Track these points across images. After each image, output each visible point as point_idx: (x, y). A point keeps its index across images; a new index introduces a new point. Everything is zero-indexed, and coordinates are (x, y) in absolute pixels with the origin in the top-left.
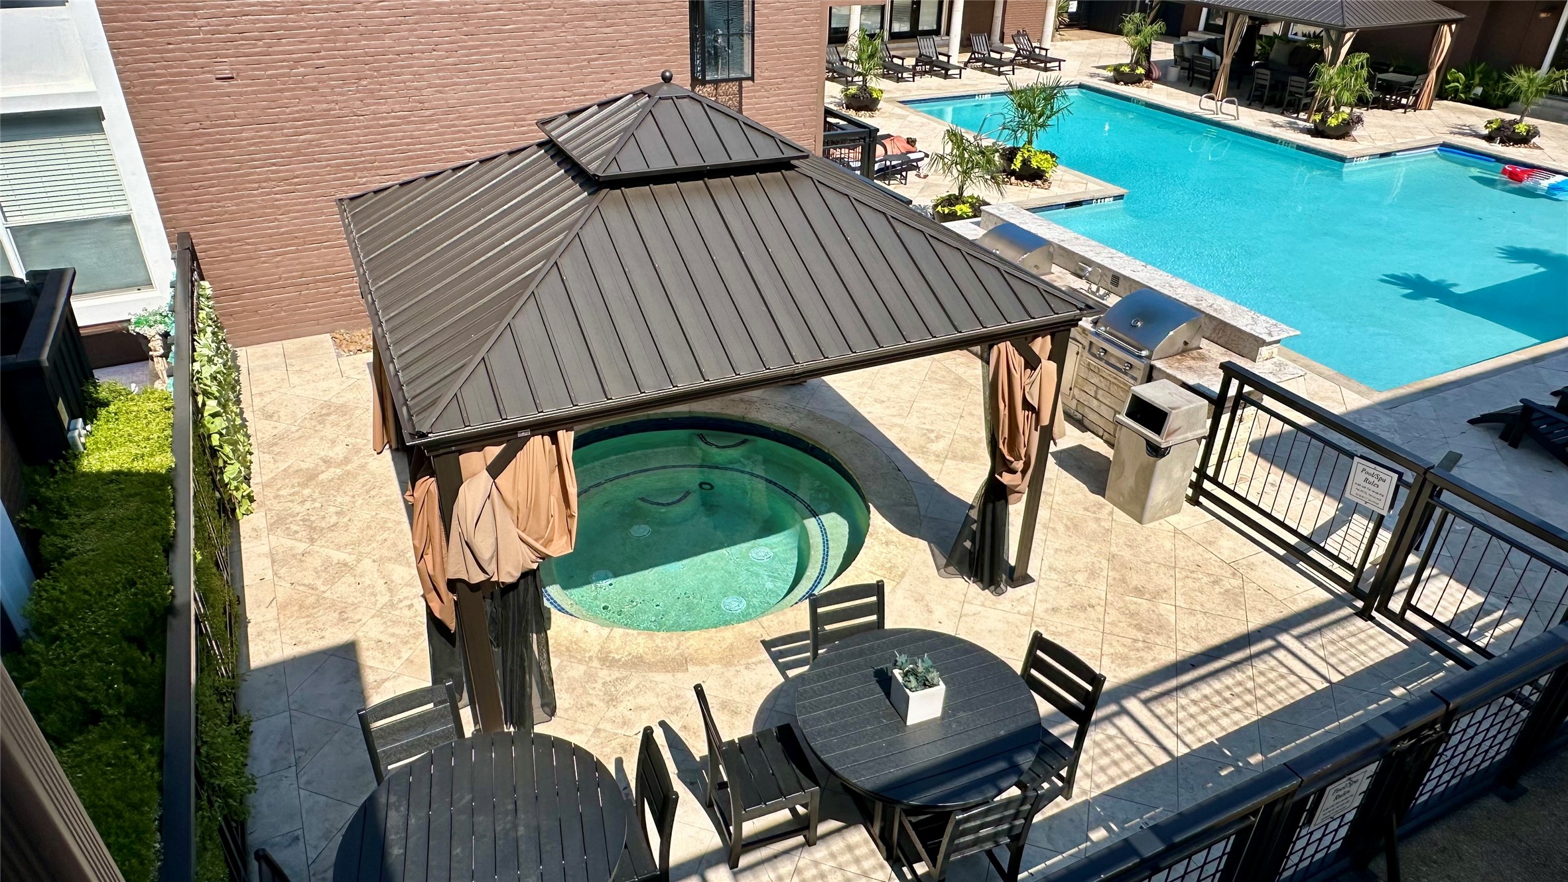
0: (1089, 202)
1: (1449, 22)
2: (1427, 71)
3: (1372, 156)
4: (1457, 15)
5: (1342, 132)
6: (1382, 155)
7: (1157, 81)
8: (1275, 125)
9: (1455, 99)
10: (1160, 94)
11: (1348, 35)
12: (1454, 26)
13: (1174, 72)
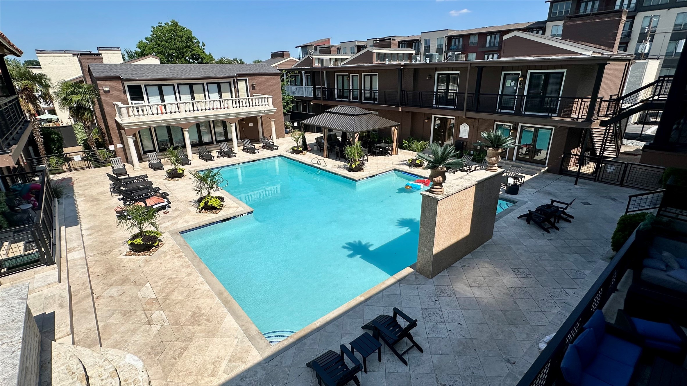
0: (235, 217)
1: (395, 126)
2: (393, 142)
3: (368, 177)
4: (397, 124)
5: (359, 168)
6: (371, 177)
7: (310, 151)
8: (339, 167)
9: (407, 149)
10: (308, 157)
11: (356, 135)
12: (397, 127)
13: (315, 148)
